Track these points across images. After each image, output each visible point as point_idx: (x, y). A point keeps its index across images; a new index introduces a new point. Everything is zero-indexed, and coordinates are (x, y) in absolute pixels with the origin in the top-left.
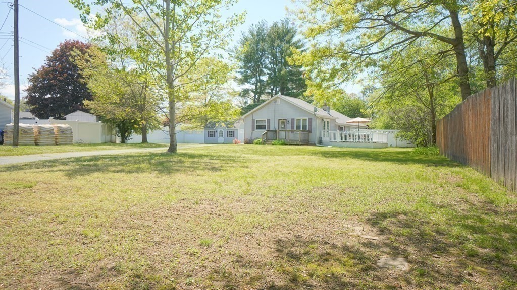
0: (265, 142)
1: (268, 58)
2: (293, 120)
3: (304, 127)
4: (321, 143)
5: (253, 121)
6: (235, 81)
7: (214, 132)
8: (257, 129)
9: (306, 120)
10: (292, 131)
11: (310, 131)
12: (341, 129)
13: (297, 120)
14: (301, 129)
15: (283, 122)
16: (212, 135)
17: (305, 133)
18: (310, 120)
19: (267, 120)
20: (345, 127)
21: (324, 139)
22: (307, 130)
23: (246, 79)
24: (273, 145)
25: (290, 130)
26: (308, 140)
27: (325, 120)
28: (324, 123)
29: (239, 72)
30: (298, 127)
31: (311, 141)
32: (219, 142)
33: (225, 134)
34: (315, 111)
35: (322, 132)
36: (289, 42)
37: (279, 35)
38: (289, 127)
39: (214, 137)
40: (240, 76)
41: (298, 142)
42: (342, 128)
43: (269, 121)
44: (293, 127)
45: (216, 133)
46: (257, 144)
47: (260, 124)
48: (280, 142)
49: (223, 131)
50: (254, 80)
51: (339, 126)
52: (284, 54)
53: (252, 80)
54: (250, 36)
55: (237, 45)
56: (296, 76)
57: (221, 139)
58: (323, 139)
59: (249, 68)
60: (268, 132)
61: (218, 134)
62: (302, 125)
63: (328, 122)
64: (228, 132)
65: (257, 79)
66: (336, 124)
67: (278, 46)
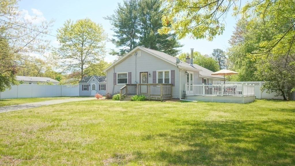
0: (124, 97)
1: (140, 24)
2: (154, 73)
3: (167, 80)
4: (185, 97)
5: (115, 74)
6: (113, 43)
7: (88, 85)
8: (119, 83)
9: (168, 72)
10: (154, 85)
11: (173, 85)
12: (204, 81)
13: (159, 72)
14: (164, 82)
15: (145, 75)
16: (85, 88)
17: (168, 86)
18: (173, 72)
19: (129, 73)
20: (208, 79)
21: (188, 93)
22: (170, 83)
23: (122, 42)
24: (132, 100)
25: (152, 83)
26: (171, 94)
27: (188, 72)
28: (188, 75)
29: (116, 36)
30: (160, 81)
31: (175, 96)
32: (92, 95)
33: (97, 87)
34: (178, 62)
35: (186, 85)
36: (156, 10)
37: (148, 5)
38: (150, 80)
39: (88, 90)
40: (117, 39)
41: (160, 97)
42: (206, 80)
43: (130, 74)
44: (154, 80)
45: (89, 87)
46: (116, 99)
47: (122, 77)
48: (140, 98)
49: (96, 85)
50: (129, 42)
51: (203, 79)
52: (152, 19)
53: (128, 42)
54: (125, 7)
55: (115, 14)
56: (163, 39)
57: (93, 92)
58: (186, 93)
59: (124, 33)
60: (128, 86)
61: (91, 88)
62: (164, 78)
63: (191, 75)
64: (100, 85)
65: (131, 41)
66: (200, 76)
67: (148, 13)
